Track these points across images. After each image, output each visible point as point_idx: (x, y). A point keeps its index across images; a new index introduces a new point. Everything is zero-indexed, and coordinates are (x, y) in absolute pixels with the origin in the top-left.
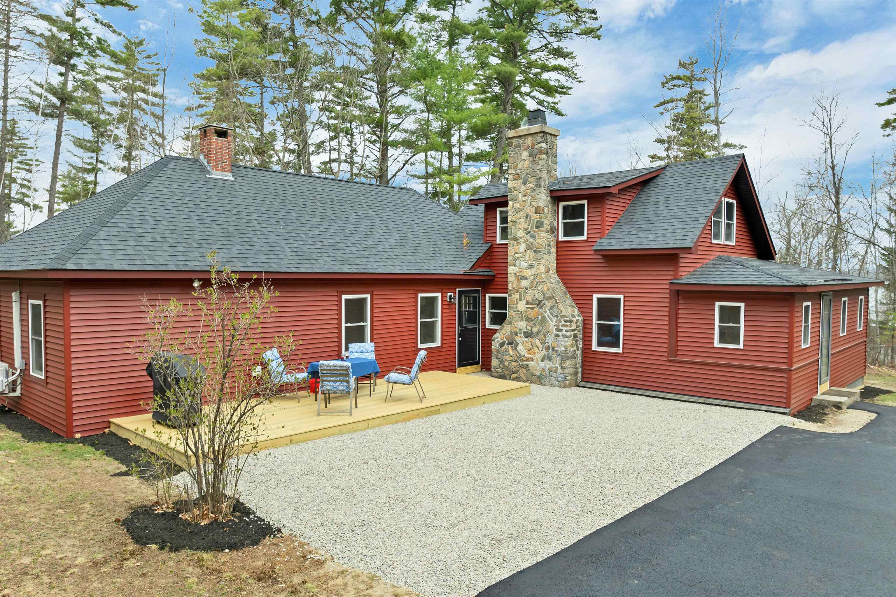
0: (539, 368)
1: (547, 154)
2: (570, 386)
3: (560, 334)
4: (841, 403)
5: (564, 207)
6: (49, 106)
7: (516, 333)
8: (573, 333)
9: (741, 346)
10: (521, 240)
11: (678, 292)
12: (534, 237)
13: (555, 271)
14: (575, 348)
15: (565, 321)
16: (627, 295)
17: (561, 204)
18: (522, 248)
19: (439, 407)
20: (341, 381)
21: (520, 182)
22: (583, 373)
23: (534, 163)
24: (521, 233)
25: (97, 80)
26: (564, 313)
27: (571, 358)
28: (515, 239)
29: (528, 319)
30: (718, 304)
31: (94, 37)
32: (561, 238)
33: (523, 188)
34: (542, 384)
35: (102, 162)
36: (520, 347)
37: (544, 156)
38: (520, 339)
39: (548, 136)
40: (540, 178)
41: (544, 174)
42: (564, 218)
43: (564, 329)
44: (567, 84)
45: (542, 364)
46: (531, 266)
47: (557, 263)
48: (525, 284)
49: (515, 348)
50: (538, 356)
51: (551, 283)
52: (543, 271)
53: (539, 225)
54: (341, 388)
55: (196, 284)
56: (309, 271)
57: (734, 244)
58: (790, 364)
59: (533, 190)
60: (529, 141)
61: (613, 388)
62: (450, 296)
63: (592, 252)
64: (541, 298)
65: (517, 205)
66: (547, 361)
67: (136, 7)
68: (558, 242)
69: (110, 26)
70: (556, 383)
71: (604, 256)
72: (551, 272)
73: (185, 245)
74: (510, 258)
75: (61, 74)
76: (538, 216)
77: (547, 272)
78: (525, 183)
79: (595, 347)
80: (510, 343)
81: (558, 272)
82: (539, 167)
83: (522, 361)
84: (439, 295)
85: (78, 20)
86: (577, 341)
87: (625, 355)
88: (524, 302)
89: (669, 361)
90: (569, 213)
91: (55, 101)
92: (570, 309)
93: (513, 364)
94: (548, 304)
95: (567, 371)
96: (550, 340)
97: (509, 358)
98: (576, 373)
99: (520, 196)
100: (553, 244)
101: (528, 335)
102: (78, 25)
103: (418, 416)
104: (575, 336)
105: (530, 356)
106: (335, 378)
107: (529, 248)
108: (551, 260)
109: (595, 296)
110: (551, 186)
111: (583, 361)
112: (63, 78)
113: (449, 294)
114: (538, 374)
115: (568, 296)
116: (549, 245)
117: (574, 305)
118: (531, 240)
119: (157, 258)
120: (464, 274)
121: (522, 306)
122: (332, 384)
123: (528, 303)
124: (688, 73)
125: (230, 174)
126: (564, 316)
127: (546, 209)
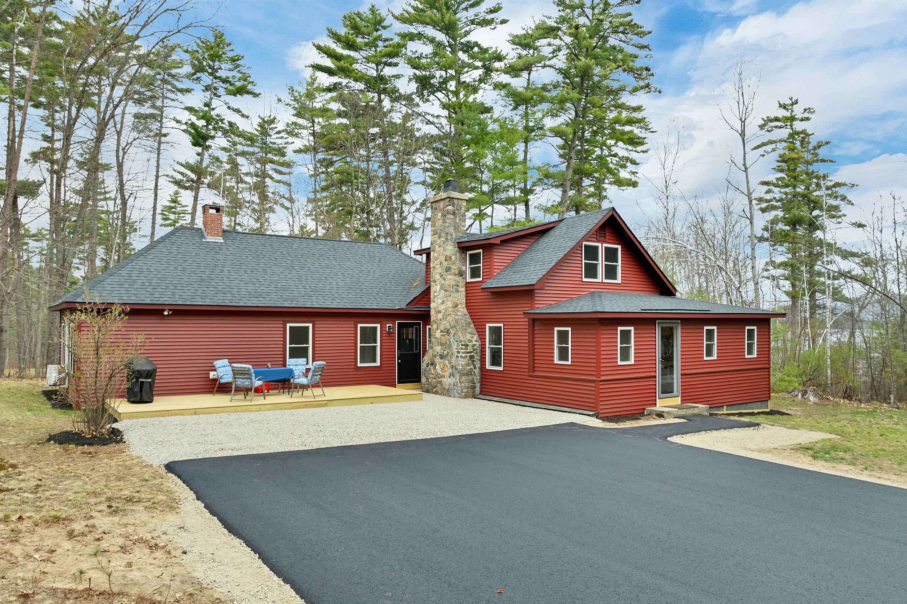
0: (448, 383)
1: (454, 214)
2: (466, 397)
3: (459, 355)
4: (663, 412)
5: (471, 255)
6: (188, 181)
7: (435, 356)
8: (469, 355)
9: (569, 363)
10: (438, 282)
11: (534, 320)
12: (444, 279)
13: (464, 306)
14: (472, 367)
15: (462, 345)
16: (506, 323)
17: (468, 253)
18: (438, 288)
19: (326, 402)
20: (247, 378)
21: (437, 236)
22: (481, 388)
23: (444, 222)
24: (438, 277)
25: (236, 155)
26: (462, 339)
27: (467, 374)
28: (435, 281)
29: (442, 344)
30: (556, 329)
31: (226, 122)
32: (469, 280)
33: (439, 241)
34: (450, 396)
35: (239, 224)
36: (438, 367)
37: (452, 216)
38: (437, 360)
39: (456, 201)
40: (447, 233)
41: (451, 230)
42: (470, 264)
43: (461, 351)
44: (640, 135)
45: (449, 380)
46: (443, 302)
47: (466, 300)
48: (440, 316)
49: (435, 368)
50: (447, 374)
51: (457, 315)
52: (450, 306)
53: (448, 269)
54: (247, 383)
55: (166, 313)
56: (254, 305)
57: (620, 282)
58: (599, 376)
59: (444, 243)
60: (442, 205)
61: (496, 399)
62: (389, 327)
63: (480, 291)
64: (448, 328)
65: (436, 255)
66: (452, 377)
67: (260, 94)
68: (467, 283)
69: (240, 111)
70: (457, 394)
71: (492, 293)
72: (460, 306)
73: (164, 287)
74: (432, 296)
75: (198, 154)
76: (446, 263)
77: (456, 306)
78: (439, 237)
79: (488, 366)
80: (432, 364)
81: (467, 306)
82: (447, 225)
83: (439, 378)
84: (378, 326)
85: (213, 109)
86: (473, 361)
87: (505, 372)
88: (439, 331)
89: (530, 376)
90: (474, 259)
91: (193, 176)
92: (468, 336)
93: (434, 380)
94: (452, 331)
95: (463, 385)
96: (454, 360)
97: (431, 376)
98: (474, 387)
99: (437, 247)
100: (462, 284)
101: (442, 357)
102: (212, 113)
103: (306, 406)
104: (471, 357)
105: (443, 374)
106: (243, 377)
107: (442, 288)
108: (461, 297)
109: (488, 325)
110: (459, 239)
111: (481, 378)
112: (199, 157)
113: (388, 325)
114: (447, 387)
115: (472, 325)
116: (458, 286)
117: (475, 332)
118: (443, 282)
119: (139, 296)
120: (399, 309)
121: (438, 334)
122: (241, 380)
123: (442, 331)
124: (788, 114)
125: (221, 238)
126: (461, 341)
127: (453, 257)
